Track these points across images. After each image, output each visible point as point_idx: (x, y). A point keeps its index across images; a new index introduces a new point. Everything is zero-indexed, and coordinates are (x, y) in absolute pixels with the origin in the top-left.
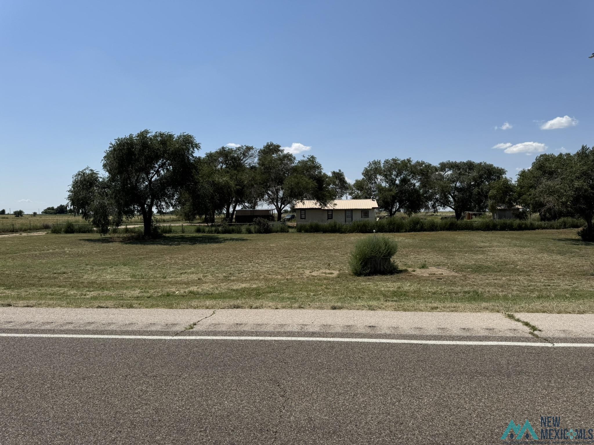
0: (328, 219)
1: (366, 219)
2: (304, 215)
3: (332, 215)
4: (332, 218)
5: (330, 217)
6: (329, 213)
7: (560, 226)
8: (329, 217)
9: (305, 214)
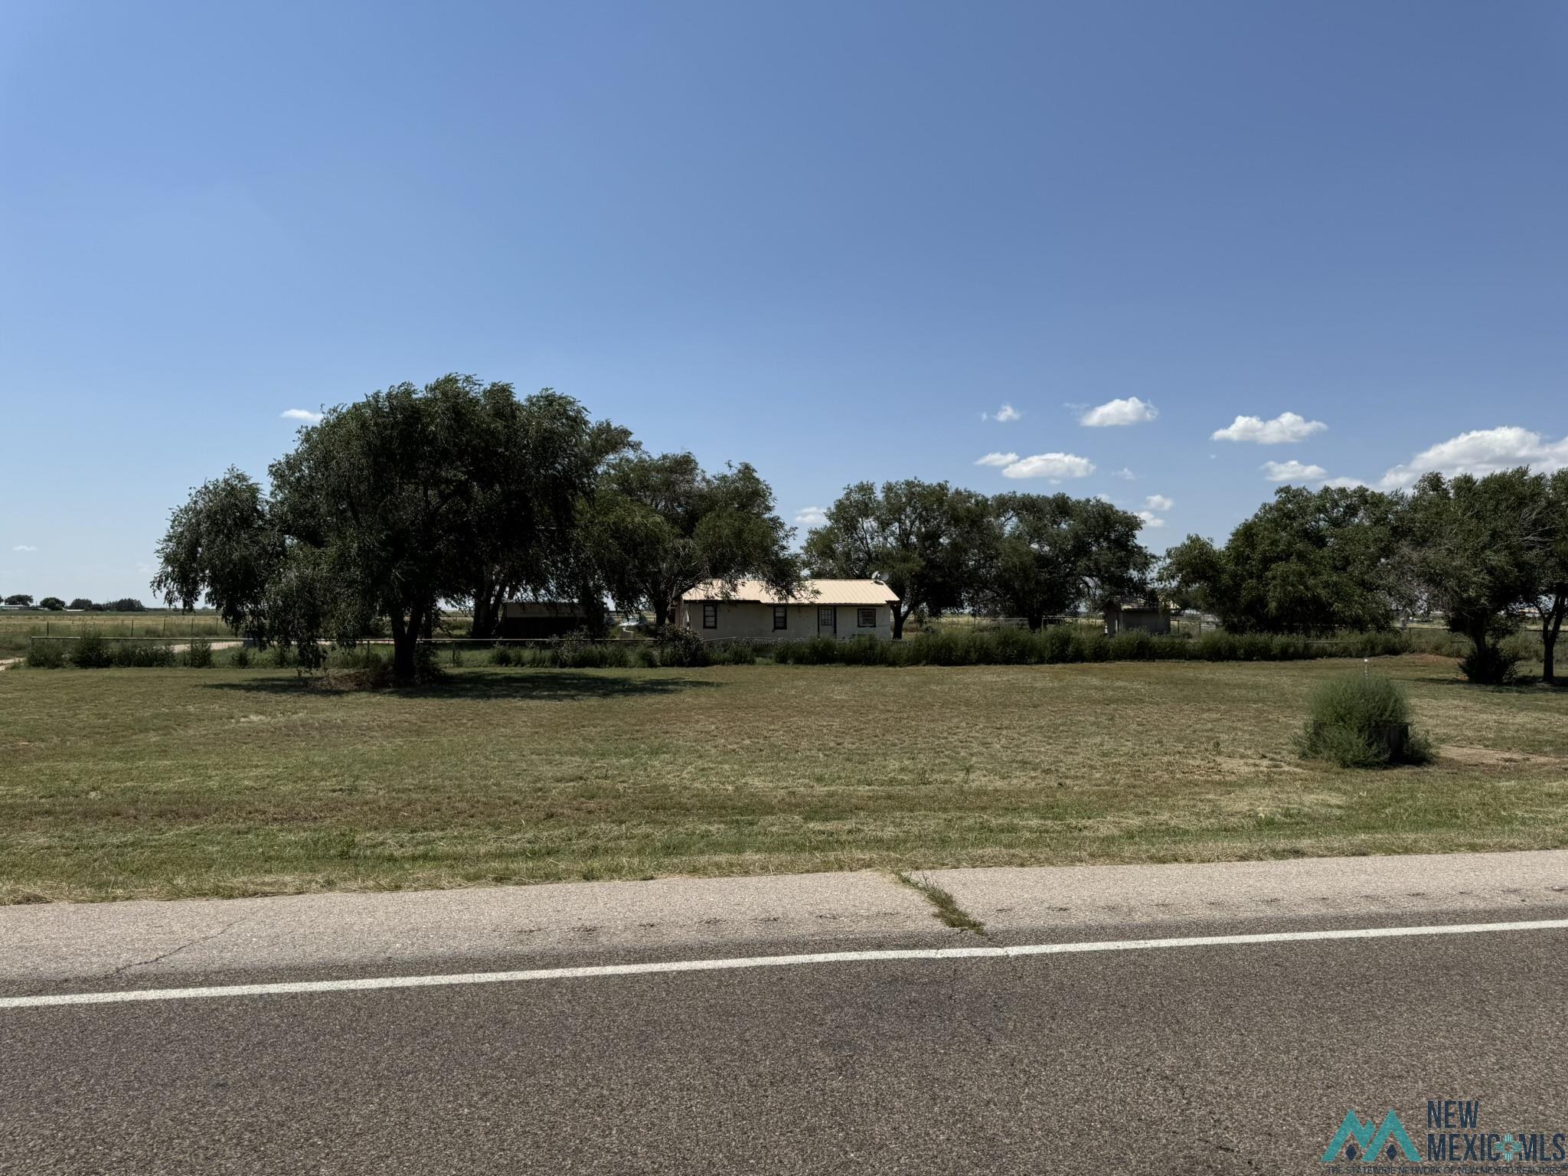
0: (776, 628)
1: (868, 631)
2: (713, 619)
3: (785, 618)
4: (785, 628)
5: (781, 625)
6: (777, 615)
7: (1364, 650)
8: (778, 625)
9: (716, 616)
